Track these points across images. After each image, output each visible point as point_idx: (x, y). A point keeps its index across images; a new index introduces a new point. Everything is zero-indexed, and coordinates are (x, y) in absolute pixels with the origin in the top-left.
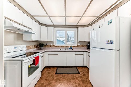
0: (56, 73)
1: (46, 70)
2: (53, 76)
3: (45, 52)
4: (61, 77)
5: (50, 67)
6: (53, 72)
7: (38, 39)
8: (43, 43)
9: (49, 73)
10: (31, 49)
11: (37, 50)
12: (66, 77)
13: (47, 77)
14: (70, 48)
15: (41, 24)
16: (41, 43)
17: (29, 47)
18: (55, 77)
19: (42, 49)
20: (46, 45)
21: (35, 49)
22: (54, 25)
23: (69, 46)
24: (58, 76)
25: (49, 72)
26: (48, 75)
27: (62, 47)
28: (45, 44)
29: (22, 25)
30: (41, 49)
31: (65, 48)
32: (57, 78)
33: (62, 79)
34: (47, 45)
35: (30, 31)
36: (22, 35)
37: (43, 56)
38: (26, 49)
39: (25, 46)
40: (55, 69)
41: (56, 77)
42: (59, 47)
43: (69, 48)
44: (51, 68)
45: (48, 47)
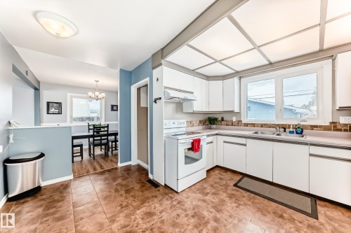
0: (235, 185)
1: (217, 172)
2: (226, 186)
3: (217, 134)
4: (244, 197)
5: (226, 170)
6: (229, 180)
7: (205, 109)
8: (215, 116)
9: (221, 179)
10: (193, 126)
11: (204, 129)
12: (257, 201)
13: (216, 183)
14: (291, 130)
15: (208, 78)
16: (211, 116)
17: (190, 123)
18: (231, 189)
19: (213, 129)
20: (222, 120)
21: (201, 127)
22: (237, 72)
23: (289, 126)
24: (238, 191)
25: (222, 177)
26: (219, 181)
27: (262, 126)
28: (220, 119)
29: (180, 91)
30: (211, 129)
31: (274, 129)
32: (234, 192)
33: (244, 199)
34: (225, 119)
35: (189, 96)
36: (182, 104)
37: (212, 142)
38: (185, 125)
39: (185, 121)
40: (238, 178)
41: (233, 190)
42: (254, 125)
43: (287, 130)
44: (229, 173)
45: (227, 125)
